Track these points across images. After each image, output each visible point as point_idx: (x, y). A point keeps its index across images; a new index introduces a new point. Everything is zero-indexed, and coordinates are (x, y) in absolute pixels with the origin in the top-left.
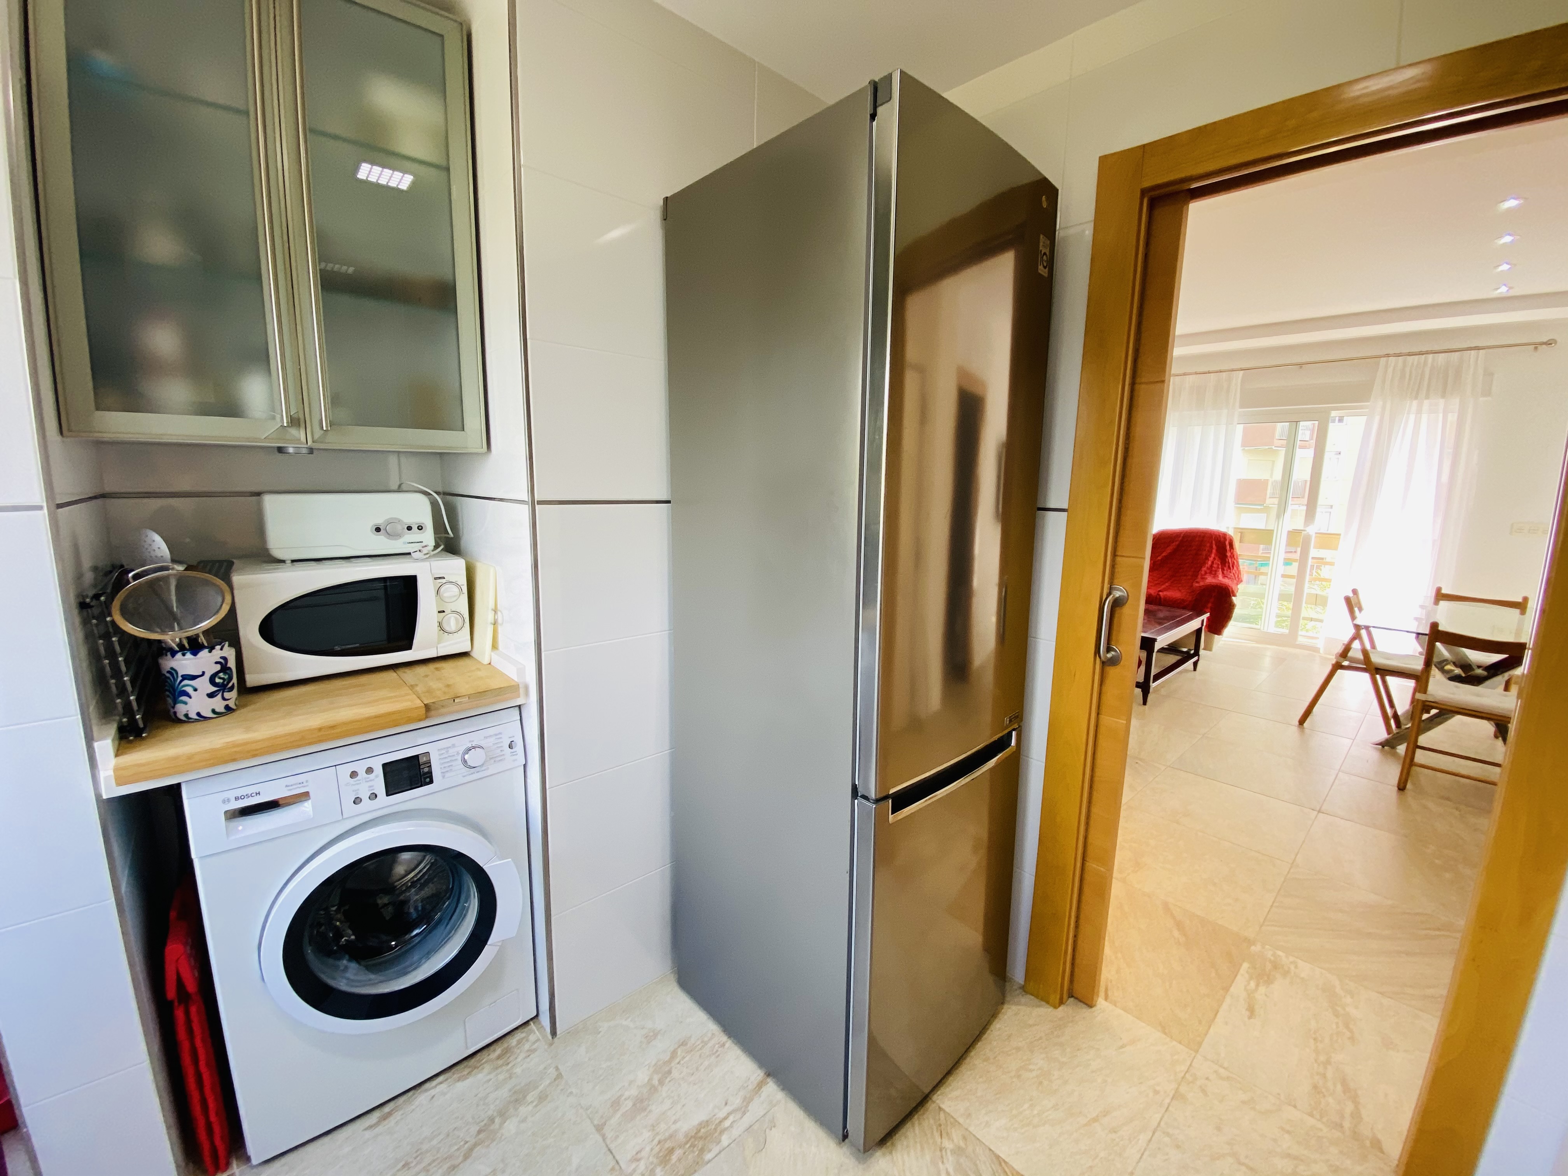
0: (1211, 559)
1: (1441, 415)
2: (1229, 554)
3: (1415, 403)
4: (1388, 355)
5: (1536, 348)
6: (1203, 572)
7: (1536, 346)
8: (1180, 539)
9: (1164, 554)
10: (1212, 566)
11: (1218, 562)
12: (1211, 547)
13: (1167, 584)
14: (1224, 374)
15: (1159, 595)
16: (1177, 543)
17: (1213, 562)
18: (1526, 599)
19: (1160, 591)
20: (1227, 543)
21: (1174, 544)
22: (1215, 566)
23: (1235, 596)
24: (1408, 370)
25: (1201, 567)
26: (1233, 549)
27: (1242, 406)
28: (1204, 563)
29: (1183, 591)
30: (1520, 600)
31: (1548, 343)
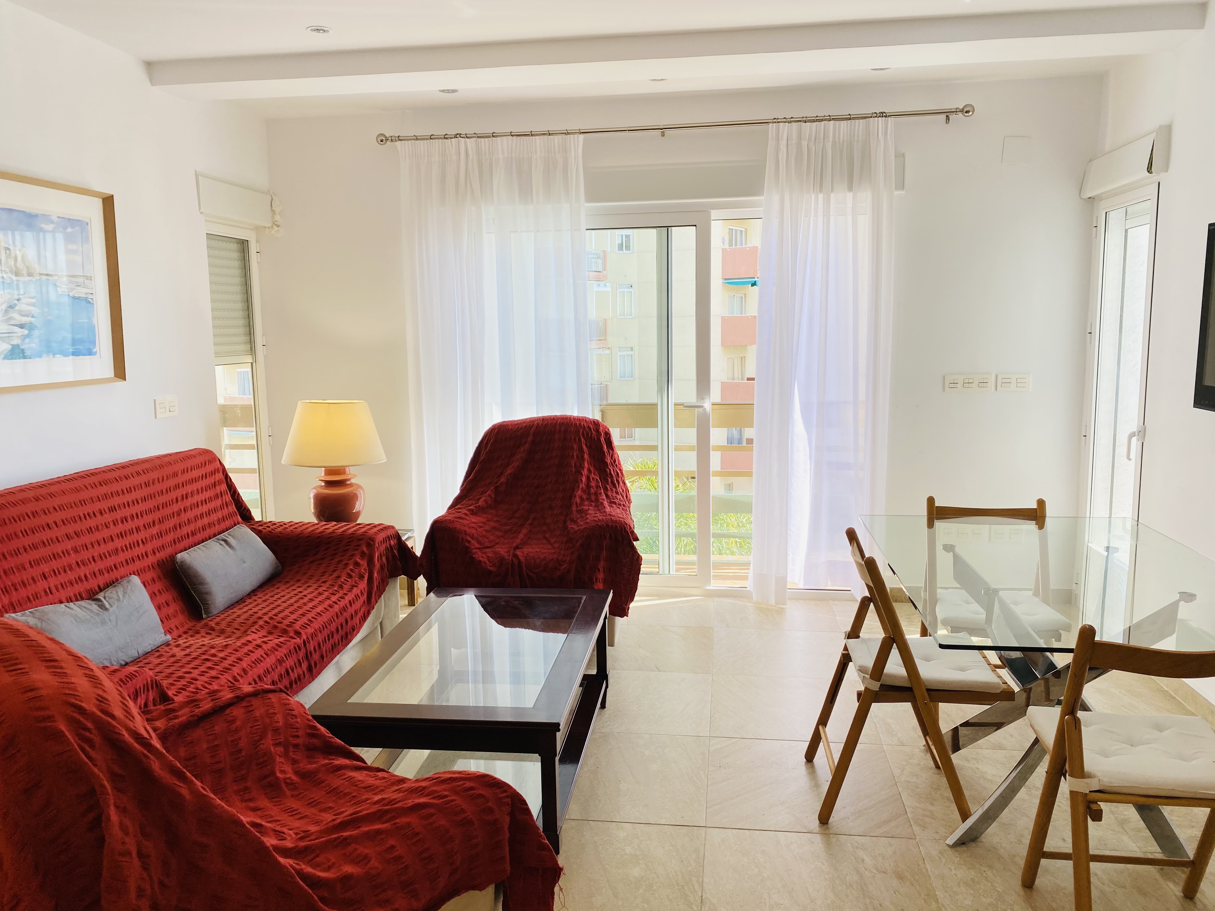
0: (585, 472)
1: (850, 218)
2: (608, 460)
3: (821, 196)
4: (776, 121)
5: (948, 118)
6: (578, 500)
7: (948, 114)
8: (530, 439)
9: (509, 471)
10: (588, 486)
11: (595, 476)
12: (581, 450)
13: (524, 531)
14: (556, 138)
15: (516, 556)
16: (527, 446)
17: (588, 478)
18: (1041, 503)
19: (517, 548)
20: (602, 439)
21: (522, 449)
22: (593, 484)
23: (637, 539)
24: (805, 143)
25: (573, 490)
26: (613, 450)
27: (589, 199)
28: (577, 481)
29: (553, 541)
30: (1034, 506)
31: (966, 111)
